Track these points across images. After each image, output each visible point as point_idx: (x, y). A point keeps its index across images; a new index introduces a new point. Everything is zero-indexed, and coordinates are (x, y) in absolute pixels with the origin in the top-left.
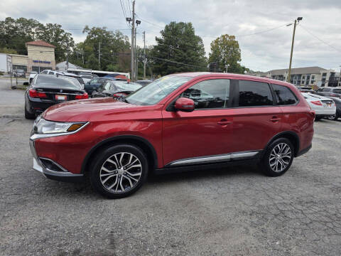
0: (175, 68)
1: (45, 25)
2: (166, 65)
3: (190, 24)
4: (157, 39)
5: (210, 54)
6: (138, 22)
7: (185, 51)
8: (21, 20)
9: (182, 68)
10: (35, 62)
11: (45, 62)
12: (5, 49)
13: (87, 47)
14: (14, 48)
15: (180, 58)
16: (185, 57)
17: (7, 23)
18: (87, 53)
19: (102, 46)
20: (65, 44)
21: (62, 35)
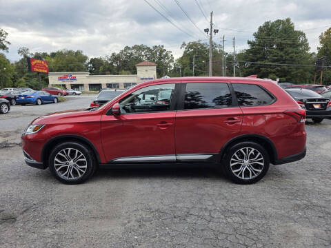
0: (269, 70)
1: (152, 48)
2: (259, 68)
3: (288, 20)
4: (249, 43)
5: (318, 48)
6: (216, 31)
7: (282, 50)
8: (135, 47)
9: (279, 68)
10: (142, 79)
11: (149, 79)
12: (123, 71)
13: (185, 61)
14: (130, 69)
15: (276, 58)
16: (282, 56)
17: (125, 50)
18: (184, 65)
19: (196, 58)
20: (167, 61)
21: (164, 53)
